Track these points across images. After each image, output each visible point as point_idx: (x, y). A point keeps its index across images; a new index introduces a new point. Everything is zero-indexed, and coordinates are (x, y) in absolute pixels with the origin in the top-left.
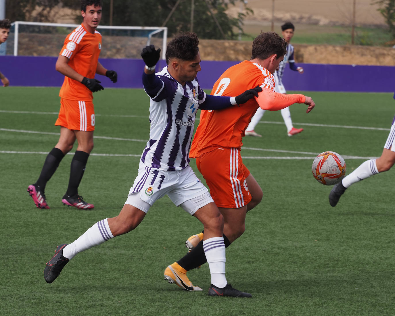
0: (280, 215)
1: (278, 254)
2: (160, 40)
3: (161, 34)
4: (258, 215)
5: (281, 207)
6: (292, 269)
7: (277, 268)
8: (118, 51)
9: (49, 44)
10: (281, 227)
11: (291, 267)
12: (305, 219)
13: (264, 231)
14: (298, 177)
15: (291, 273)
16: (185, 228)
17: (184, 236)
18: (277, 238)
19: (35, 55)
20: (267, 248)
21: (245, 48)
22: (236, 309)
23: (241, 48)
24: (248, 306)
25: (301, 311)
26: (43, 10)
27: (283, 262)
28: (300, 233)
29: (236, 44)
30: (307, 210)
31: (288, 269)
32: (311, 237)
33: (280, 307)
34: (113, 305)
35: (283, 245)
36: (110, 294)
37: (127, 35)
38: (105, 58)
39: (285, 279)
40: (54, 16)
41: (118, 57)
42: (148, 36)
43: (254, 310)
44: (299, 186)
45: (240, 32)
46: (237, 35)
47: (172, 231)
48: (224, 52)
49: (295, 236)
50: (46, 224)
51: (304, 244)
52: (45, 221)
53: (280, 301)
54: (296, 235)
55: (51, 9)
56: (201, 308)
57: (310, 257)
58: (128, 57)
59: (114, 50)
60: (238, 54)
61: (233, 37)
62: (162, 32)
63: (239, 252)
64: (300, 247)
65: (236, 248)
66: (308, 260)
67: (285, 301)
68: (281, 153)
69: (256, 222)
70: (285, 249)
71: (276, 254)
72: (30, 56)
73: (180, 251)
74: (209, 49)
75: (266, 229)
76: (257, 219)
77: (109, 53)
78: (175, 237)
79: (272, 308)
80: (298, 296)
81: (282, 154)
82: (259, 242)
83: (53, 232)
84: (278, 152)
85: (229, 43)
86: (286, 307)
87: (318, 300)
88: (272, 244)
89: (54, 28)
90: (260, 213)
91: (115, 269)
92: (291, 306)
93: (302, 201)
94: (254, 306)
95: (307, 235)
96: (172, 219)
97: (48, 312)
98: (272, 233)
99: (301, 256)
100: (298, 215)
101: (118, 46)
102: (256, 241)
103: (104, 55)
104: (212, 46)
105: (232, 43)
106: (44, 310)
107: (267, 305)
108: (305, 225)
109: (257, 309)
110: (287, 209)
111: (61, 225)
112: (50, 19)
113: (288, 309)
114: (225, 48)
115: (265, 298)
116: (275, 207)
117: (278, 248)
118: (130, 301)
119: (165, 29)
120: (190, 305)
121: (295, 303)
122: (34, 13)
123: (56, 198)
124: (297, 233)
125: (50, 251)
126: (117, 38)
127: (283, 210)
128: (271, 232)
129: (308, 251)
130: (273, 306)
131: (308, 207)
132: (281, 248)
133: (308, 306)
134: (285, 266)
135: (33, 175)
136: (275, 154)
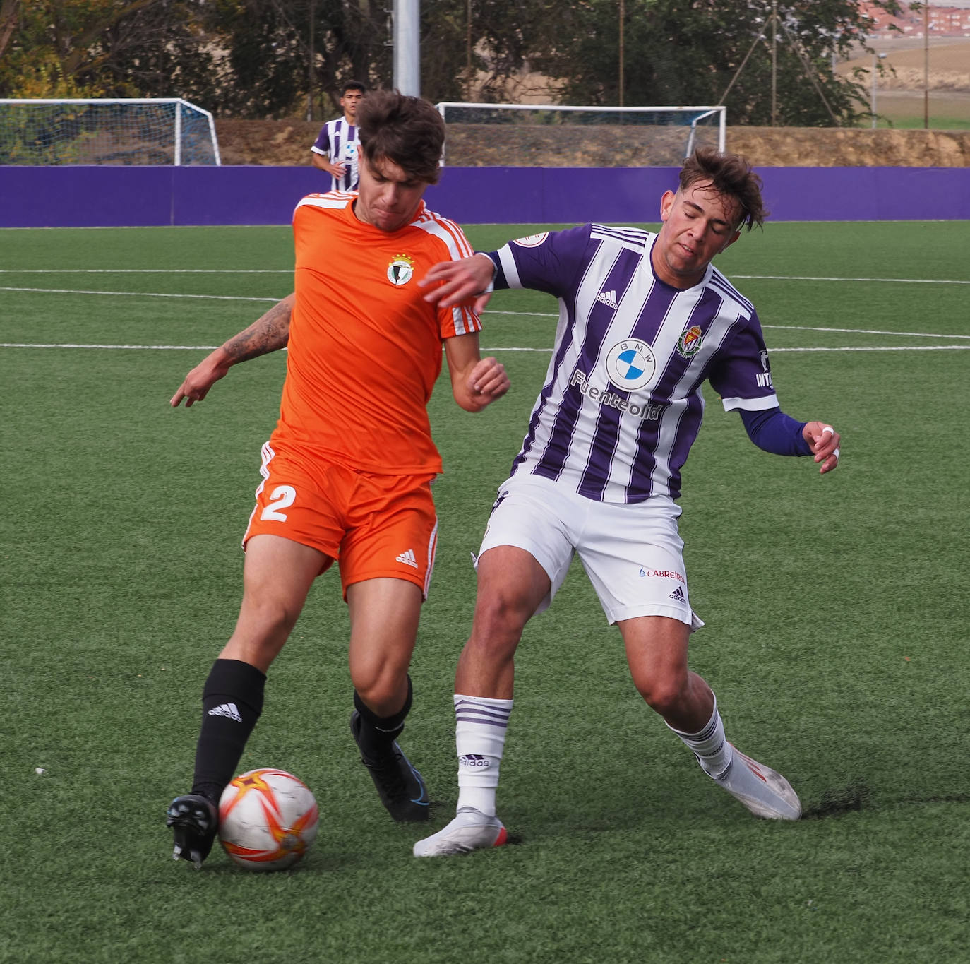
0: (909, 458)
1: (894, 534)
2: (714, 129)
3: (715, 119)
4: (866, 459)
5: (912, 443)
6: (917, 564)
7: (889, 563)
8: (636, 152)
9: (505, 143)
10: (908, 482)
11: (916, 560)
12: (955, 465)
13: (875, 489)
14: (954, 385)
15: (916, 572)
16: (721, 488)
17: (719, 503)
18: (898, 504)
19: (480, 164)
20: (877, 523)
21: (874, 141)
22: (799, 646)
23: (869, 141)
24: (824, 639)
25: (926, 647)
26: (494, 78)
27: (903, 549)
28: (943, 493)
29: (858, 134)
30: (962, 447)
31: (910, 564)
32: (963, 499)
33: (886, 638)
34: (562, 642)
35: (907, 517)
36: (557, 621)
37: (652, 123)
38: (612, 166)
39: (901, 583)
40: (515, 88)
41: (637, 164)
42: (690, 124)
43: (834, 646)
44: (952, 401)
45: (865, 109)
46: (859, 117)
47: (696, 495)
48: (836, 148)
49: (933, 498)
50: (456, 487)
51: (948, 515)
52: (453, 481)
53: (887, 627)
54: (935, 496)
55: (508, 76)
56: (731, 644)
57: (956, 539)
58: (657, 163)
59: (629, 152)
60: (862, 153)
61: (852, 119)
62: (718, 113)
63: (821, 531)
64: (940, 521)
65: (816, 525)
66: (952, 544)
67: (896, 627)
68: (925, 338)
69: (860, 472)
70: (911, 524)
71: (891, 534)
72: (471, 166)
73: (705, 533)
74: (808, 146)
75: (878, 486)
76: (863, 468)
77: (618, 157)
78: (701, 507)
79: (869, 642)
80: (923, 616)
81: (926, 341)
82: (861, 513)
83: (466, 501)
84: (921, 337)
85: (844, 132)
86: (897, 639)
87: (960, 622)
88: (886, 514)
89: (515, 112)
90: (870, 455)
91: (576, 571)
92: (908, 635)
93: (955, 429)
94: (835, 639)
95: (955, 497)
96: (701, 472)
97: (433, 658)
98: (889, 494)
99: (939, 538)
100: (944, 457)
101: (637, 144)
102: (855, 509)
103: (611, 162)
104: (813, 139)
105: (850, 132)
106: (425, 656)
107: (860, 636)
108: (954, 476)
109: (840, 643)
110: (923, 446)
111: (485, 488)
112: (507, 96)
113: (900, 643)
114: (839, 142)
115: (858, 623)
116: (901, 443)
117: (898, 523)
118: (594, 634)
119: (723, 109)
120: (710, 638)
121: (915, 630)
122: (477, 86)
123: (482, 436)
124: (937, 493)
125: (455, 539)
126: (634, 128)
127: (917, 448)
128: (886, 493)
129: (953, 526)
130: (872, 638)
131: (964, 441)
132: (904, 522)
133: (940, 634)
134: (905, 557)
135: (444, 393)
136: (914, 341)
